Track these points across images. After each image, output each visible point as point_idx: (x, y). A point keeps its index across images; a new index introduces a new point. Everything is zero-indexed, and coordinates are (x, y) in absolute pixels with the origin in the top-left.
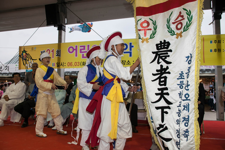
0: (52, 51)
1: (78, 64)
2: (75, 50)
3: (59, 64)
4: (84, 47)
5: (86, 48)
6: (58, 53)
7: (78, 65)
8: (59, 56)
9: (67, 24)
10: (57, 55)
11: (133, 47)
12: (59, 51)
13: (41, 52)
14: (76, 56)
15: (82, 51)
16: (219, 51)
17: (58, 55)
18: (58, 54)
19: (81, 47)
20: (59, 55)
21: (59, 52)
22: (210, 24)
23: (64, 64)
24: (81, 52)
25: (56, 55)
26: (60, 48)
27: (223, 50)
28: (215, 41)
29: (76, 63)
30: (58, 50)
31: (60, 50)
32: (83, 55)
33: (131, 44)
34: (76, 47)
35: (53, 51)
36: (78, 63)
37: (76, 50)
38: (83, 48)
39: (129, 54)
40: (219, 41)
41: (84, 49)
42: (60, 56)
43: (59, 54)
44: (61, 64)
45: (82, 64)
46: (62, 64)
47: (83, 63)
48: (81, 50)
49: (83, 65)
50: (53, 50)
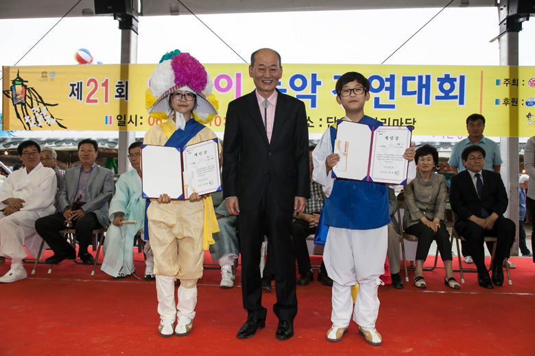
0: (103, 85)
3: (123, 120)
6: (119, 91)
8: (125, 98)
9: (141, 14)
10: (118, 94)
11: (319, 83)
12: (123, 86)
13: (71, 85)
16: (514, 104)
17: (120, 96)
18: (120, 93)
20: (123, 96)
21: (124, 88)
22: (492, 41)
23: (139, 120)
25: (116, 96)
26: (127, 78)
27: (523, 102)
28: (507, 80)
30: (121, 83)
31: (127, 83)
33: (314, 76)
35: (105, 84)
39: (310, 100)
40: (514, 81)
42: (127, 99)
43: (124, 93)
44: (131, 120)
46: (134, 120)
50: (107, 80)
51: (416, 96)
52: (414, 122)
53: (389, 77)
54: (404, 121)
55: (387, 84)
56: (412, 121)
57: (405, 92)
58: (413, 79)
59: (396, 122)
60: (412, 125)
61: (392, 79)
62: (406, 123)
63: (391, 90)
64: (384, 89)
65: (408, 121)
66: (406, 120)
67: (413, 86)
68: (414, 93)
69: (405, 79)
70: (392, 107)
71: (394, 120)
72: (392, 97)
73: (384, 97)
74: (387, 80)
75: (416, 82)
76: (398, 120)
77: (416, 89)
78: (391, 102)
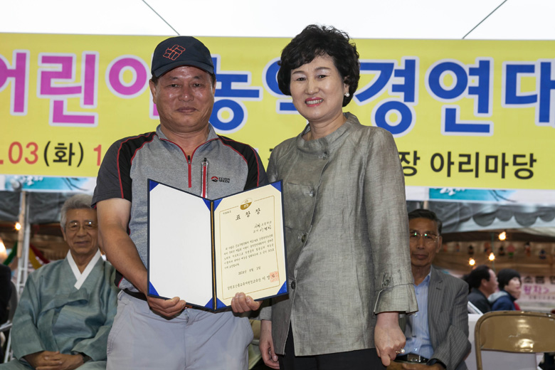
1: (27, 153)
2: (11, 73)
4: (67, 62)
5: (79, 69)
7: (32, 158)
14: (19, 106)
15: (55, 83)
19: (46, 60)
24: (46, 89)
29: (16, 148)
32: (58, 106)
34: (21, 58)
36: (32, 148)
37: (19, 73)
38: (58, 67)
41: (67, 74)
45: (52, 155)
47: (60, 148)
48: (46, 77)
49: (60, 160)
51: (535, 107)
52: (532, 161)
53: (477, 65)
54: (509, 159)
55: (473, 81)
56: (527, 160)
57: (512, 98)
58: (530, 69)
59: (492, 161)
60: (527, 167)
61: (483, 69)
62: (515, 164)
63: (482, 92)
64: (467, 90)
65: (519, 160)
66: (515, 157)
67: (528, 84)
68: (531, 99)
69: (512, 71)
70: (484, 128)
71: (488, 158)
72: (483, 108)
73: (466, 108)
74: (473, 71)
75: (537, 75)
76: (496, 158)
77: (535, 90)
78: (481, 119)
